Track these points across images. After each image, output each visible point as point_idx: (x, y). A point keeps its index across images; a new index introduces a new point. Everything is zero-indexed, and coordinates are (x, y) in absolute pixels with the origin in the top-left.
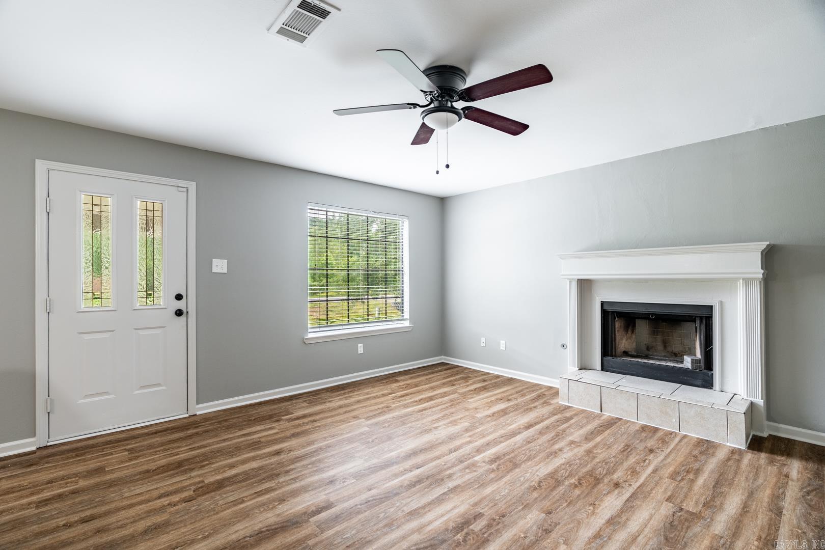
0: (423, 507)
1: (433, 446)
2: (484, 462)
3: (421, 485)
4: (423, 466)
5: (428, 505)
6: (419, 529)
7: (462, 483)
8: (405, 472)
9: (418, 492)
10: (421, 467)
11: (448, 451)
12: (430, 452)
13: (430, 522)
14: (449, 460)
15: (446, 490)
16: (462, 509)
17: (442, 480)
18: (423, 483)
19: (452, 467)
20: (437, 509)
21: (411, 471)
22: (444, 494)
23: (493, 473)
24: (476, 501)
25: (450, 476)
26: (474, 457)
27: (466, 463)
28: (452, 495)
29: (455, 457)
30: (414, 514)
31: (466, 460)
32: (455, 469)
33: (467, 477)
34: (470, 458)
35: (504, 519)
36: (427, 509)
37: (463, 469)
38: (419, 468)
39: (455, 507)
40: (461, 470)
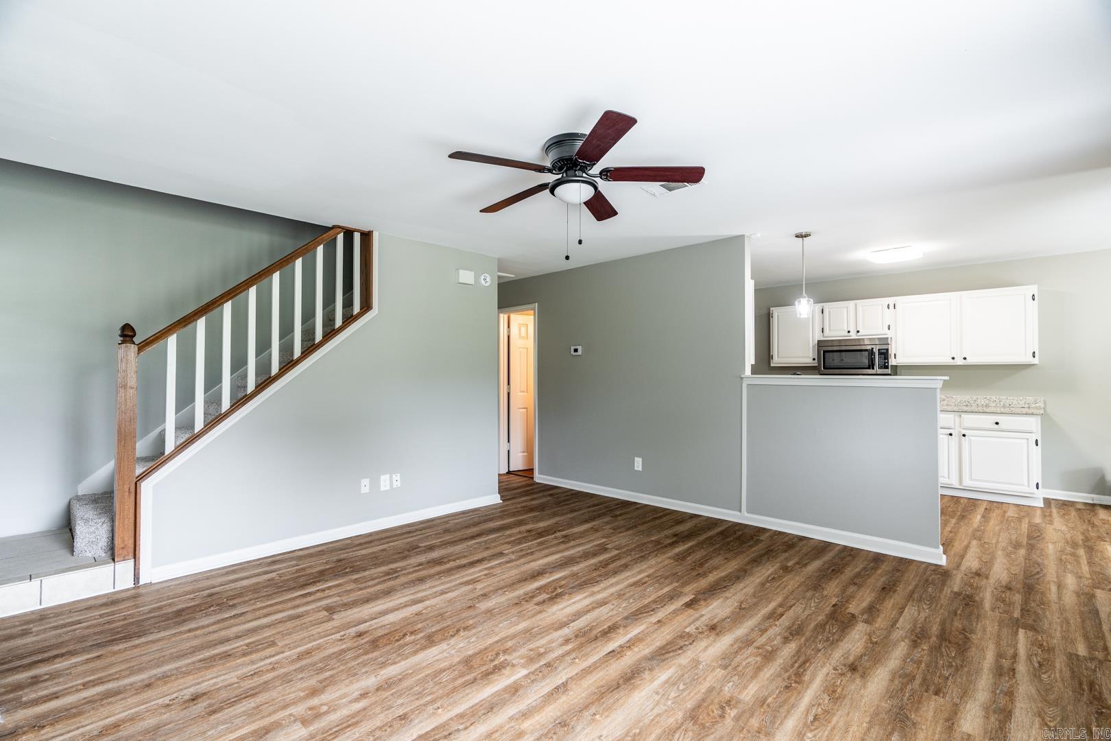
0: (594, 608)
1: (598, 699)
2: (513, 666)
3: (603, 628)
4: (606, 655)
5: (589, 611)
6: (593, 594)
7: (552, 633)
8: (628, 645)
9: (604, 621)
10: (609, 653)
11: (569, 686)
12: (601, 684)
13: (585, 598)
14: (568, 666)
15: (572, 625)
16: (555, 608)
17: (576, 636)
18: (600, 632)
19: (563, 656)
20: (579, 607)
21: (621, 646)
22: (574, 621)
23: (508, 647)
24: (539, 615)
25: (567, 641)
26: (526, 676)
27: (542, 663)
28: (565, 619)
29: (558, 674)
30: (603, 603)
31: (540, 670)
32: (560, 652)
33: (543, 641)
34: (533, 673)
35: (517, 602)
36: (590, 607)
37: (547, 653)
38: (611, 652)
39: (562, 609)
40: (552, 650)
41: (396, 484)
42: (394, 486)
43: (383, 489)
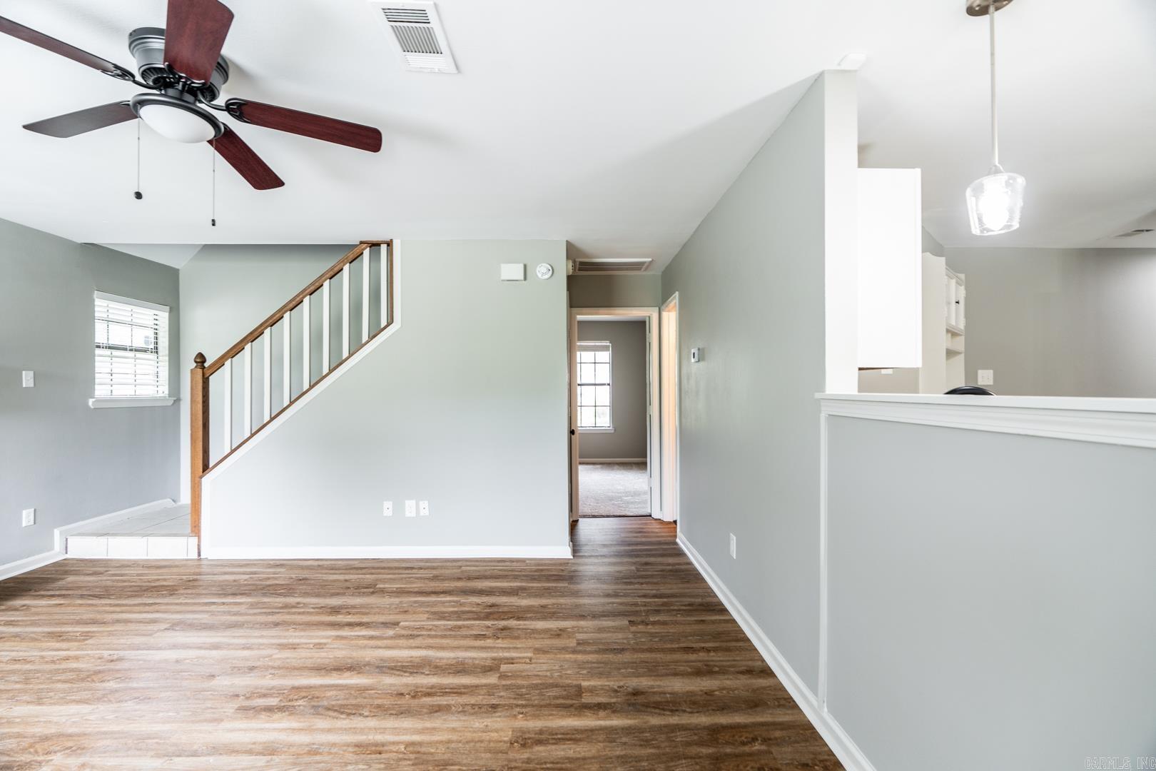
41: (425, 512)
42: (422, 514)
43: (408, 514)
